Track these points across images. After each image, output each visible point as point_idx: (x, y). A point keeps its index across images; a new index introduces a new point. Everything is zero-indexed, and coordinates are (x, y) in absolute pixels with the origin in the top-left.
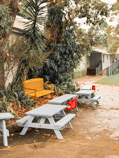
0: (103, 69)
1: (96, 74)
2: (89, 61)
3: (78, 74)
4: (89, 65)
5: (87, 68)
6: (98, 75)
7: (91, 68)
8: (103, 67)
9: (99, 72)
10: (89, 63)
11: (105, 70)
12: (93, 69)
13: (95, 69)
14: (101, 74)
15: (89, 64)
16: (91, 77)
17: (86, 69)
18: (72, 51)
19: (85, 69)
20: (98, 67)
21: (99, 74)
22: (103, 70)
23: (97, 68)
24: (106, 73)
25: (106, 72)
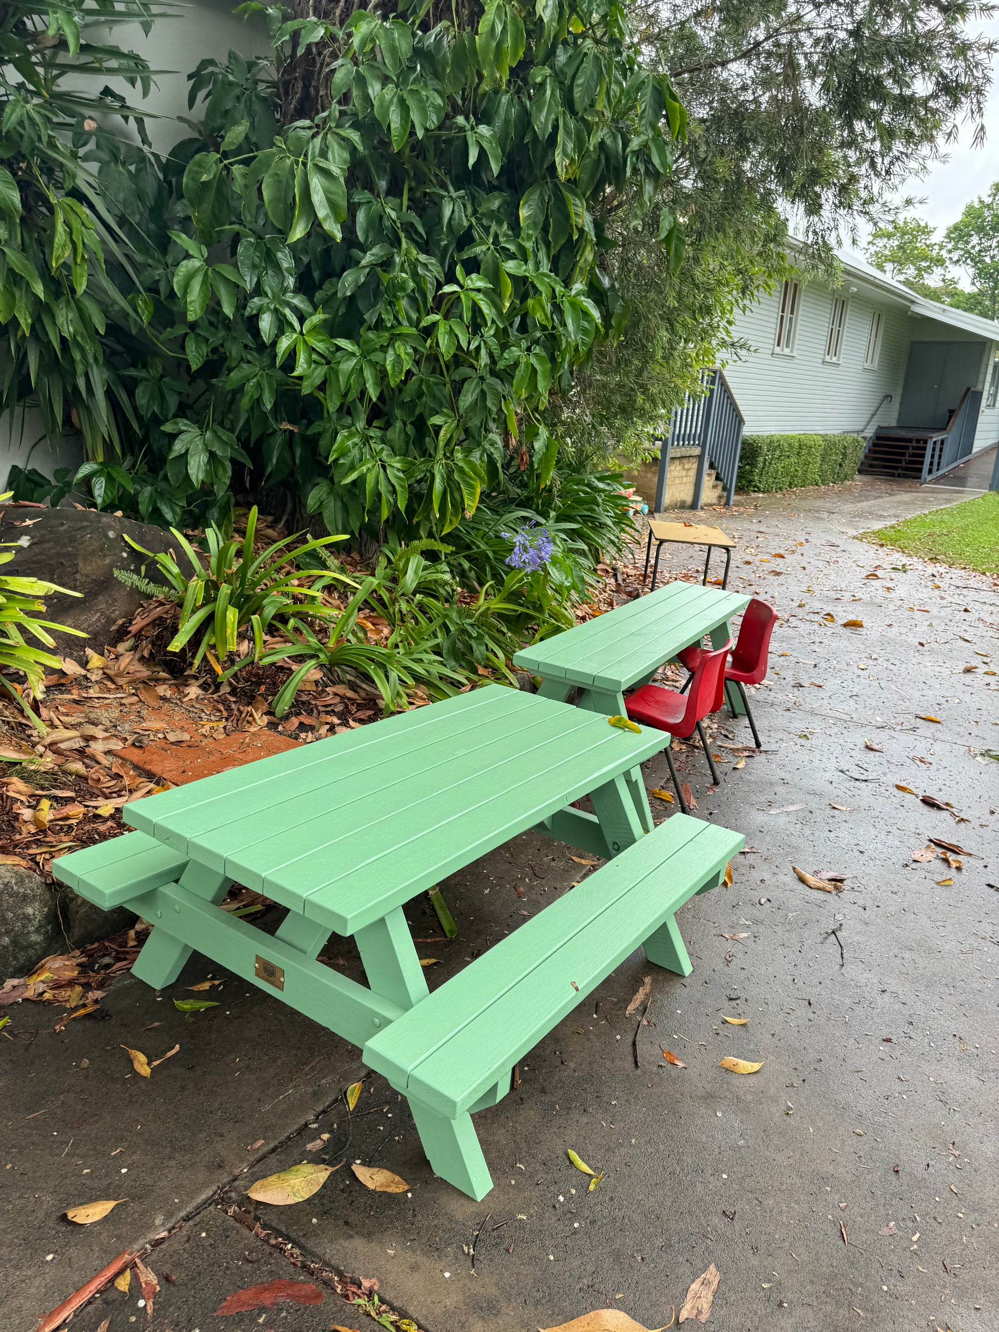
0: (979, 445)
1: (920, 470)
2: (900, 391)
3: (793, 459)
4: (895, 415)
5: (880, 427)
6: (937, 481)
7: (903, 434)
8: (978, 435)
9: (944, 461)
10: (897, 400)
11: (986, 451)
12: (910, 440)
13: (926, 442)
14: (958, 479)
15: (896, 405)
16: (884, 487)
17: (869, 433)
18: (553, 137)
19: (858, 432)
20: (943, 428)
21: (943, 476)
22: (974, 450)
23: (937, 437)
24: (991, 474)
25: (991, 467)
